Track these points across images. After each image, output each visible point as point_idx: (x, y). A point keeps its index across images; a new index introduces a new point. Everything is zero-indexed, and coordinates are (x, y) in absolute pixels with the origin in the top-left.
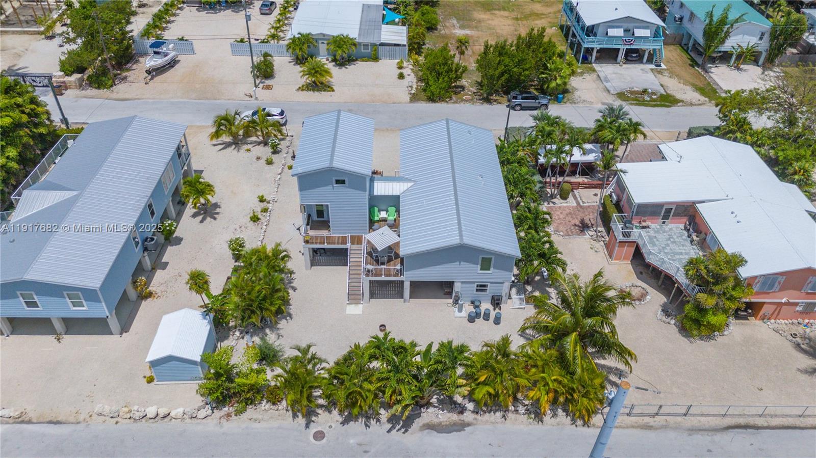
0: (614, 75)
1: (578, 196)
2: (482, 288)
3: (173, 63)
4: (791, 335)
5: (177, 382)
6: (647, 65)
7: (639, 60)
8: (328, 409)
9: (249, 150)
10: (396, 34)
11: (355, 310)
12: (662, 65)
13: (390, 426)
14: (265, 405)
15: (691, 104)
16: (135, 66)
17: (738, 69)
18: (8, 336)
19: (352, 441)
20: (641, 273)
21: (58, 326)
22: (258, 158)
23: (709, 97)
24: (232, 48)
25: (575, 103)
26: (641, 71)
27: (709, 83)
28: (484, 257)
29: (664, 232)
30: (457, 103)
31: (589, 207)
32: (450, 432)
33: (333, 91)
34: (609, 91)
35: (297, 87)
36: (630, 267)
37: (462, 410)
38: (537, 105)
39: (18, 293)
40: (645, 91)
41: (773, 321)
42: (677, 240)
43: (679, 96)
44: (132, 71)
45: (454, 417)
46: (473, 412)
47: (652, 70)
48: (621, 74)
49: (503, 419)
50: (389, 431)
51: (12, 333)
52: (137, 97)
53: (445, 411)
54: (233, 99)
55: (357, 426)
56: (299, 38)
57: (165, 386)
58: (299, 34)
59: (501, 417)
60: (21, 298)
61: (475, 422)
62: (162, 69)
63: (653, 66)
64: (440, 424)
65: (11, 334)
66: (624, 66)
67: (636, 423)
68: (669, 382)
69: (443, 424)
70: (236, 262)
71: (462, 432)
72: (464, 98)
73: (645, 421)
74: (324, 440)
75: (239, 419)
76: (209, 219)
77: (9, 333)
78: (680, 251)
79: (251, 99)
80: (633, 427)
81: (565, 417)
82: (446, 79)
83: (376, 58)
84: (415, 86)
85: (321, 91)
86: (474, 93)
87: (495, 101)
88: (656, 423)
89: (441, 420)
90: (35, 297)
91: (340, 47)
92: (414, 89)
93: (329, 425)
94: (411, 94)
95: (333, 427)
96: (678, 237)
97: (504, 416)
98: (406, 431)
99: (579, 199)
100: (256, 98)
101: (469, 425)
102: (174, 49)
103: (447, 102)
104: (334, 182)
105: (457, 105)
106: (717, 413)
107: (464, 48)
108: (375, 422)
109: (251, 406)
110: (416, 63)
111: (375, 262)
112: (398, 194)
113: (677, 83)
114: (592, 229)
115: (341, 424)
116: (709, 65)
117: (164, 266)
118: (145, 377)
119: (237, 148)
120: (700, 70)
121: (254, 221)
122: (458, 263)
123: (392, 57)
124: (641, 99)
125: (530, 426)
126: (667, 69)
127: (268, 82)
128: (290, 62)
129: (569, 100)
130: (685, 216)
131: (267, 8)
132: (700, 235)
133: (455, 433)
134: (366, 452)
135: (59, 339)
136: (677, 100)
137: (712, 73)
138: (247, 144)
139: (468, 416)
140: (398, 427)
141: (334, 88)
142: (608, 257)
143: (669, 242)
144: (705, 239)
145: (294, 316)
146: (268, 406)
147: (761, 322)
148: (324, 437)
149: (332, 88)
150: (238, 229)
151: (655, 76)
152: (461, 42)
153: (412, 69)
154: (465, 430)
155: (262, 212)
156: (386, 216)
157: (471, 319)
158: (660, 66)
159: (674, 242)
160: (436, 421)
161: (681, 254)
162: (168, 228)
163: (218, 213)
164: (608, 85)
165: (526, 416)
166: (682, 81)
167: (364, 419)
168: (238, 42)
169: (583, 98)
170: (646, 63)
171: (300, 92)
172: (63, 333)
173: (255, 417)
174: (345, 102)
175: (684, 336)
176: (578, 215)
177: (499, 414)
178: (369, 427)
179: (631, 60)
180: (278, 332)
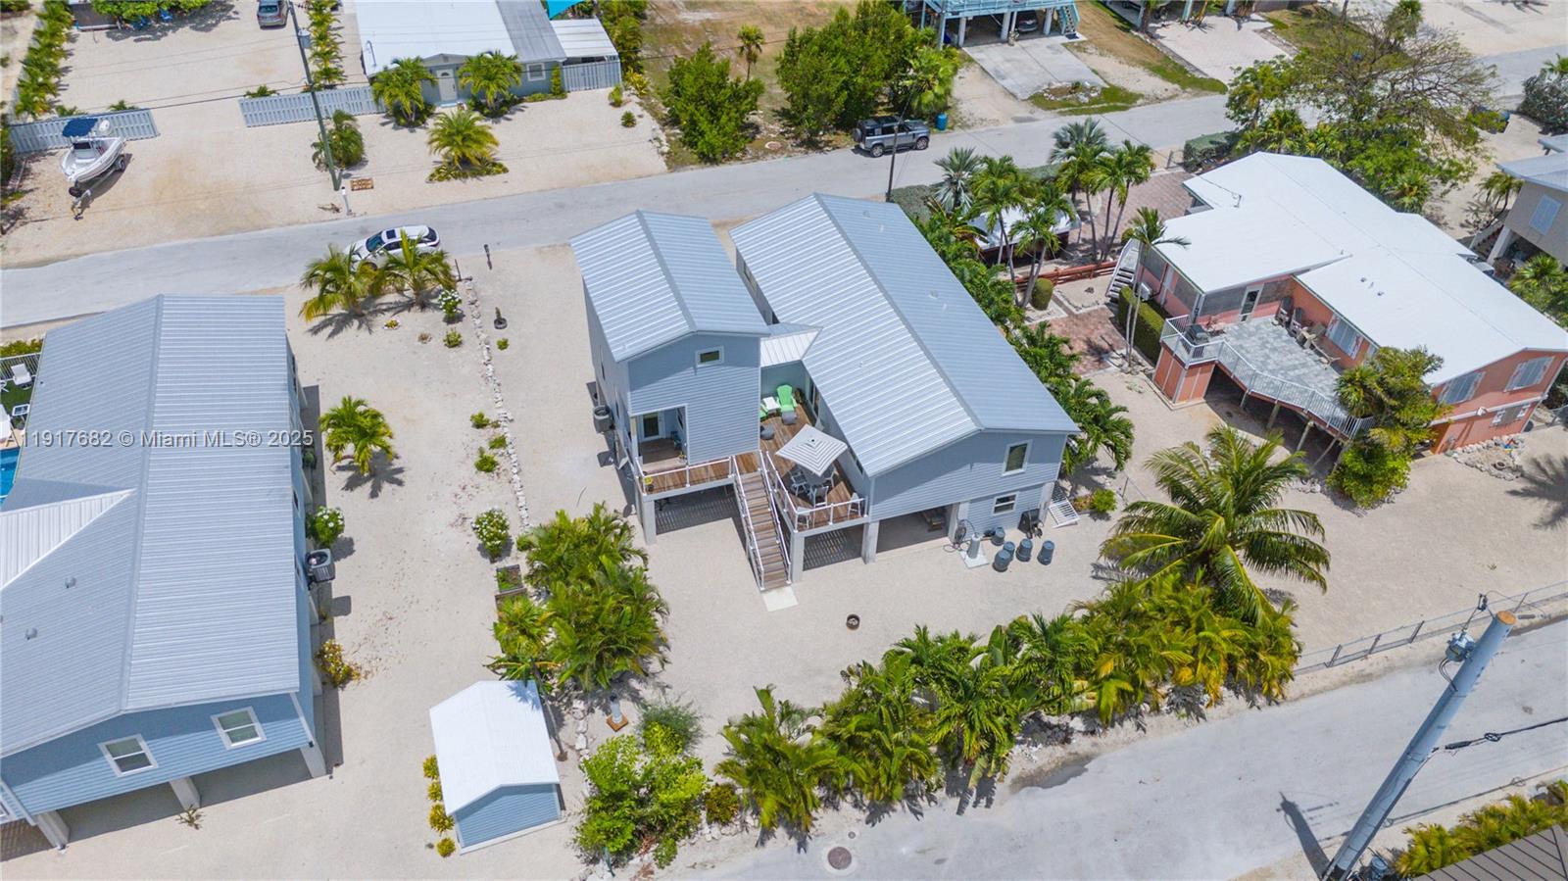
0: (1008, 65)
1: (1061, 299)
2: (1005, 502)
3: (119, 166)
4: (1495, 466)
5: (505, 837)
6: (1054, 38)
7: (1039, 31)
8: (831, 802)
9: (392, 325)
10: (585, 38)
11: (781, 599)
12: (1078, 35)
13: (956, 801)
14: (709, 831)
15: (1158, 100)
16: (28, 184)
17: (1200, 25)
18: (63, 847)
19: (904, 850)
20: (1230, 414)
21: (185, 793)
22: (423, 338)
23: (1178, 82)
24: (243, 110)
25: (968, 127)
26: (1048, 51)
27: (1166, 57)
28: (1013, 445)
29: (1251, 335)
30: (758, 158)
31: (1089, 314)
32: (1064, 781)
33: (505, 170)
34: (1014, 96)
35: (427, 175)
36: (1207, 408)
37: (1065, 736)
38: (910, 140)
39: (102, 746)
40: (1076, 87)
41: (1459, 449)
42: (1275, 344)
43: (1132, 87)
44: (29, 196)
45: (1059, 752)
46: (1085, 733)
47: (1065, 45)
48: (1019, 61)
49: (1141, 732)
50: (960, 811)
51: (71, 838)
52: (69, 252)
53: (1040, 746)
54: (297, 223)
55: (898, 818)
56: (397, 70)
57: (485, 851)
58: (396, 62)
59: (1135, 728)
60: (108, 757)
61: (1095, 750)
62: (102, 180)
63: (1063, 39)
64: (1040, 771)
65: (69, 841)
66: (1017, 44)
67: (1345, 675)
68: (1359, 592)
69: (1046, 769)
70: (493, 562)
71: (1085, 774)
72: (767, 146)
73: (1356, 669)
74: (854, 863)
75: (671, 872)
76: (386, 487)
77: (65, 839)
78: (1290, 363)
79: (336, 215)
80: (1344, 684)
81: (1234, 697)
82: (732, 114)
83: (559, 92)
84: (663, 137)
85: (481, 175)
86: (782, 133)
87: (828, 143)
88: (1375, 666)
89: (1040, 763)
90: (143, 744)
91: (490, 78)
92: (664, 143)
93: (847, 831)
94: (663, 154)
95: (857, 834)
96: (1275, 339)
97: (1139, 726)
98: (989, 802)
99: (1066, 303)
100: (350, 212)
101: (1088, 758)
102: (112, 132)
103: (738, 159)
104: (698, 358)
105: (760, 162)
106: (1453, 624)
107: (753, 47)
108: (926, 803)
109: (683, 841)
110: (642, 91)
111: (800, 500)
112: (798, 358)
113: (1118, 65)
114: (1114, 355)
115: (867, 823)
116: (1152, 25)
117: (344, 606)
118: (431, 846)
119: (364, 326)
120: (1142, 36)
121: (488, 471)
122: (969, 466)
123: (591, 84)
124: (1074, 102)
125: (1188, 730)
126: (1090, 41)
127: (358, 174)
128: (383, 124)
129: (955, 122)
130: (1277, 300)
131: (272, 14)
132: (1314, 329)
133: (1072, 780)
134: (940, 862)
135: (191, 822)
136: (1131, 94)
137: (1162, 38)
138: (382, 311)
139: (1081, 744)
140: (972, 799)
141: (506, 164)
142: (1164, 398)
143: (1267, 351)
144: (1323, 334)
145: (671, 641)
146: (716, 829)
147: (1442, 454)
148: (850, 858)
149: (501, 166)
150: (462, 494)
151: (1076, 56)
152: (748, 38)
153: (641, 104)
154: (1086, 770)
155: (492, 447)
156: (777, 406)
157: (1000, 565)
158: (1074, 36)
159: (1274, 349)
160: (1031, 768)
161: (1295, 367)
162: (331, 525)
163: (400, 470)
164: (1005, 83)
165: (1173, 714)
166: (1122, 59)
167: (905, 803)
168: (253, 95)
169: (978, 114)
170: (1050, 35)
171: (438, 184)
172: (197, 805)
173: (699, 859)
174: (540, 191)
175: (1344, 508)
176: (1080, 333)
177: (1129, 724)
178: (921, 814)
179: (1027, 33)
180: (657, 680)
